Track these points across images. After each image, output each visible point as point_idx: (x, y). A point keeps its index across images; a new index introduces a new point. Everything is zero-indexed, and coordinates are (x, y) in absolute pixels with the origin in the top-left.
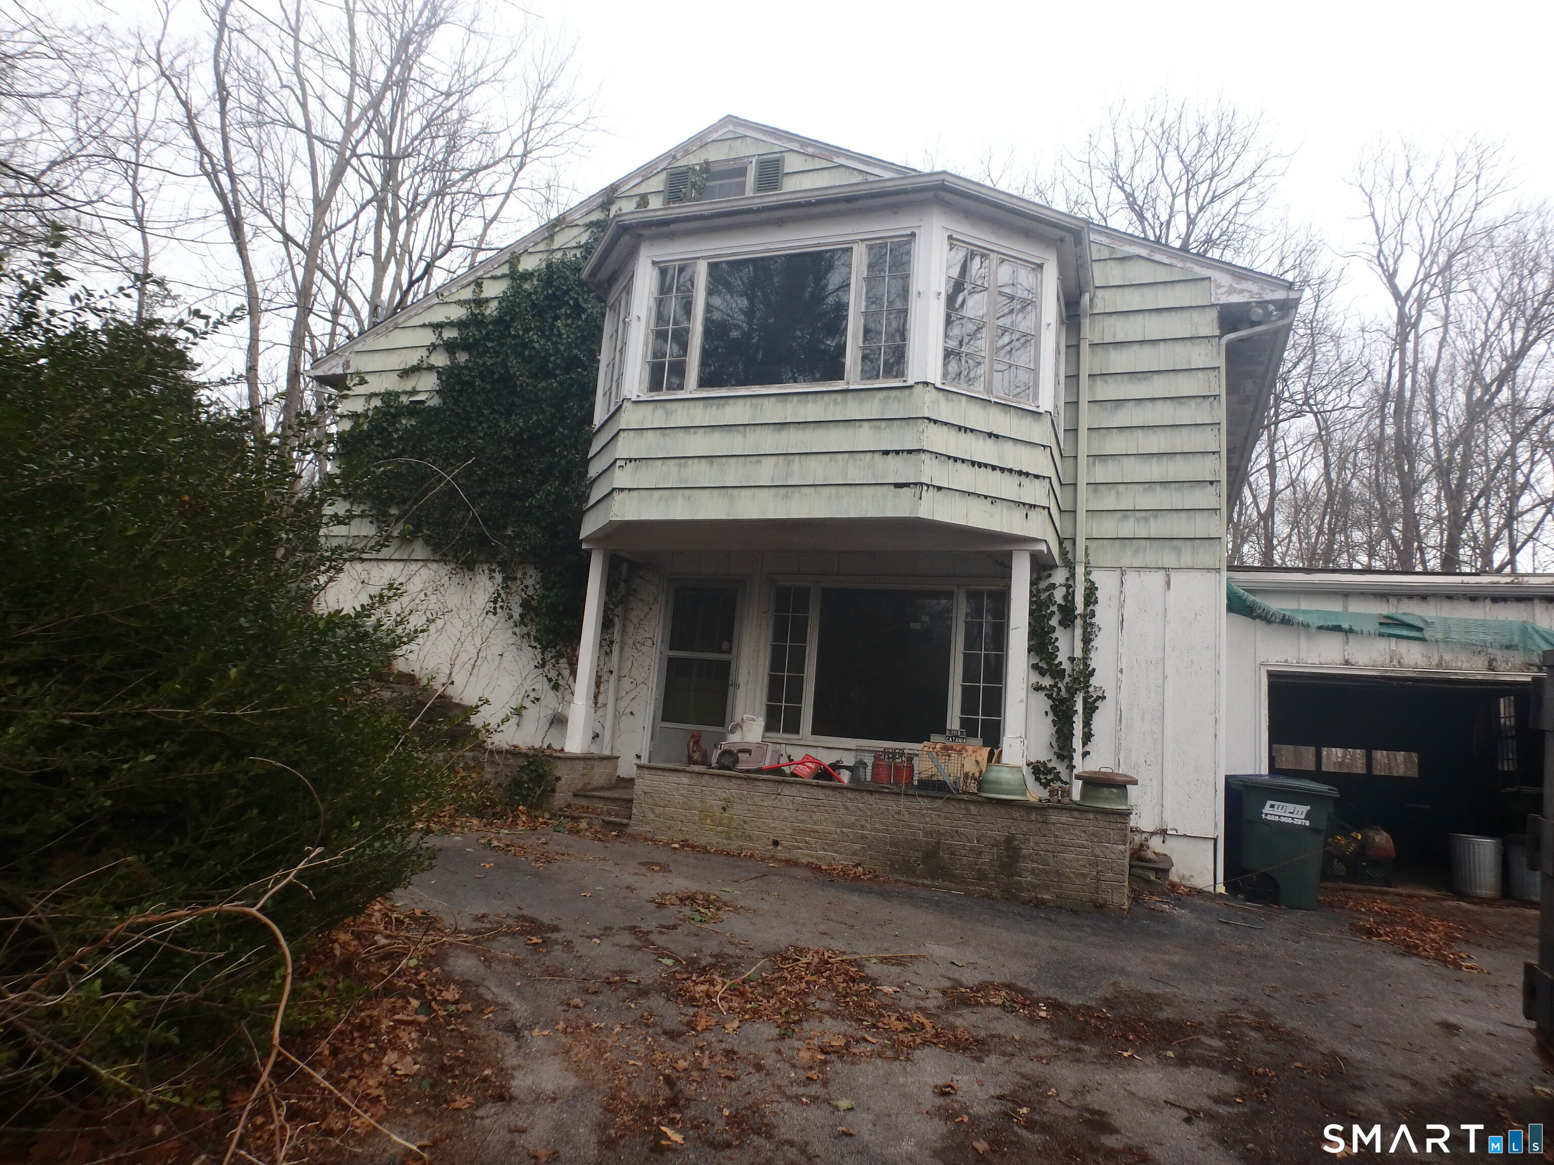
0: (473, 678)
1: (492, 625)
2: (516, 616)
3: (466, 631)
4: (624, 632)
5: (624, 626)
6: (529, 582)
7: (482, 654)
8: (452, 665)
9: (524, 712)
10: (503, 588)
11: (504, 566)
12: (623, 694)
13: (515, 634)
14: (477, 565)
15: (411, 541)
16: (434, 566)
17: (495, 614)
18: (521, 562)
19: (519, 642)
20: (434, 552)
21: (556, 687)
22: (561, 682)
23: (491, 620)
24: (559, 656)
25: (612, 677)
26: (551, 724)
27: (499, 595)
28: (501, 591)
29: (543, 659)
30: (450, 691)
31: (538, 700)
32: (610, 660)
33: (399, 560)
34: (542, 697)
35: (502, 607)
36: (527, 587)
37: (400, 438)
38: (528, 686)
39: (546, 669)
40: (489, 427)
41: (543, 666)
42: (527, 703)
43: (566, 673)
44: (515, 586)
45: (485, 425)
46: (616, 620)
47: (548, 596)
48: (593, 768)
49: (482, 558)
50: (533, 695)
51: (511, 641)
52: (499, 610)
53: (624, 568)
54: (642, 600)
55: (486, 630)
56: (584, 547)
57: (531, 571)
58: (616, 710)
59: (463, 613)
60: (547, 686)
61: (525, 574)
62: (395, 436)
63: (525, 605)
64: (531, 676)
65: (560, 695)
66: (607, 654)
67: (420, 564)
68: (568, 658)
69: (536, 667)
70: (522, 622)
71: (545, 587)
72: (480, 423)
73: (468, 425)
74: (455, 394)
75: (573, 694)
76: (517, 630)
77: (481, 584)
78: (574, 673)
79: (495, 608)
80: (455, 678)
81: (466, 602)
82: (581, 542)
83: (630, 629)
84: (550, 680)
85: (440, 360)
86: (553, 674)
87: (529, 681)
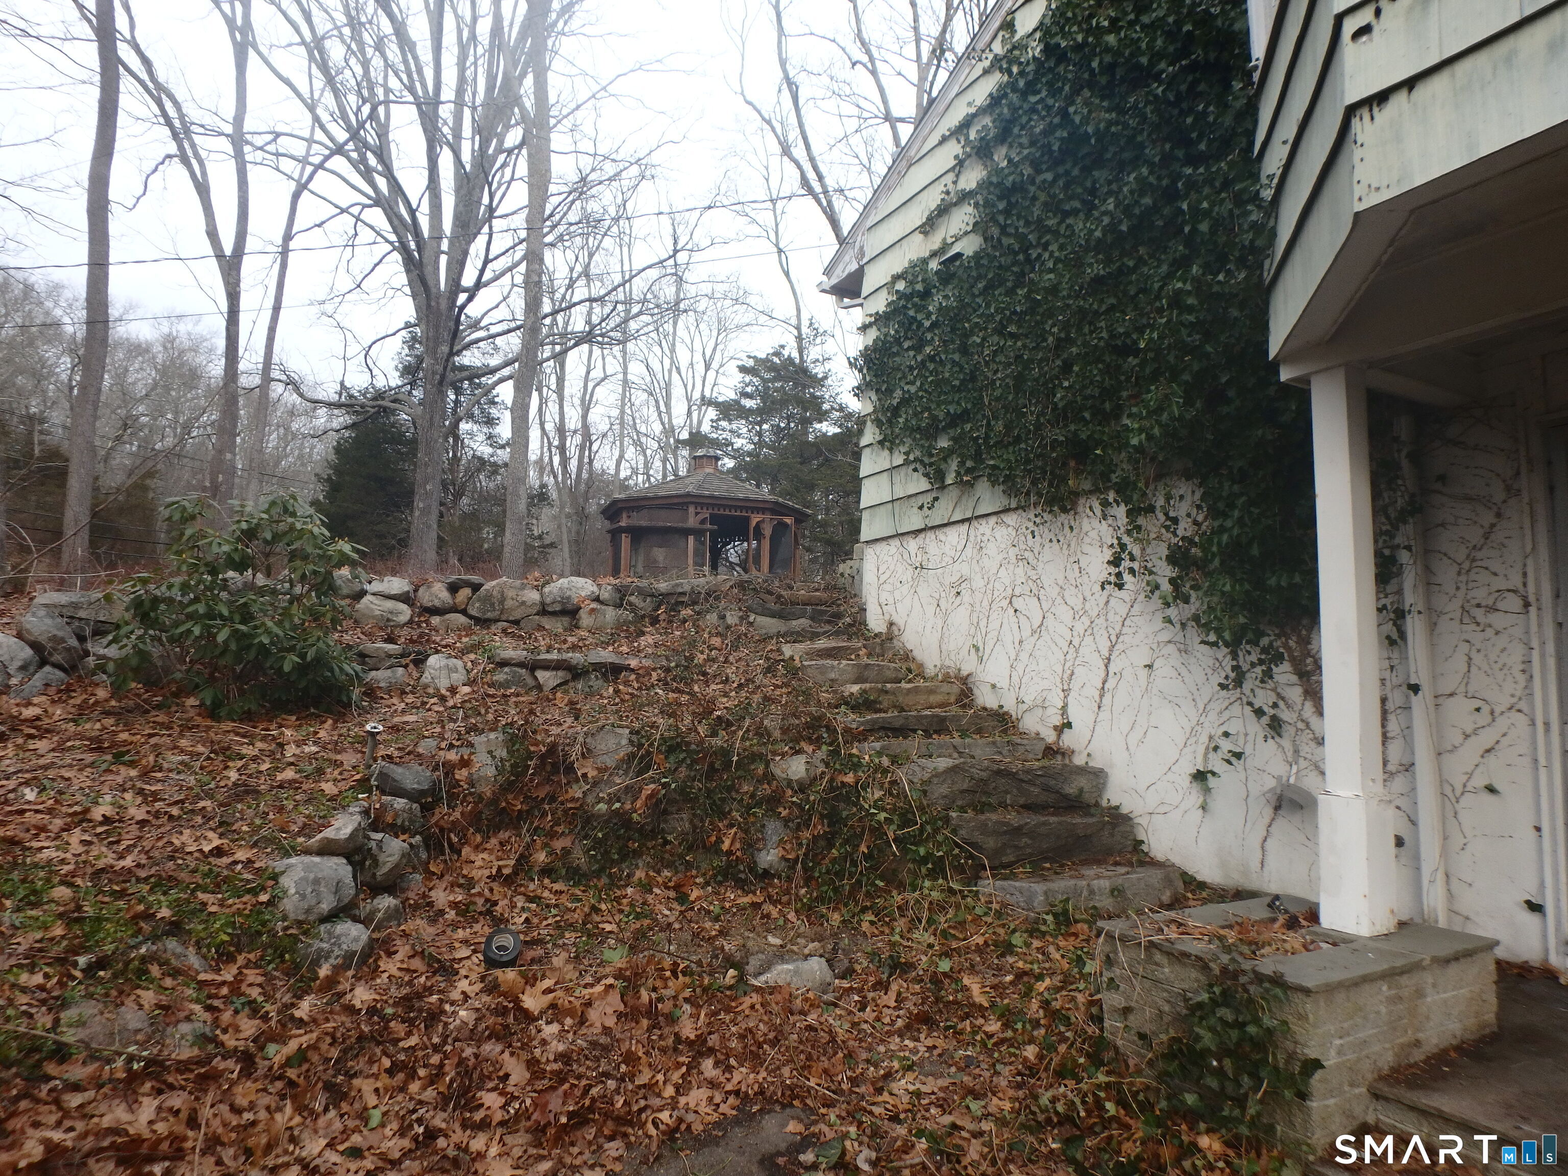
0: (1104, 715)
1: (1123, 610)
2: (1166, 587)
3: (1080, 627)
4: (1429, 582)
5: (1428, 569)
6: (1181, 510)
7: (1112, 668)
8: (1066, 692)
9: (1212, 781)
10: (1129, 533)
11: (1124, 491)
12: (1458, 739)
13: (1168, 620)
14: (1082, 501)
15: (971, 485)
16: (1011, 519)
17: (1120, 586)
18: (1159, 477)
19: (1179, 637)
20: (1007, 493)
21: (1276, 726)
22: (1285, 715)
23: (1120, 601)
24: (1272, 658)
25: (1416, 701)
26: (1277, 808)
27: (1123, 547)
28: (1126, 539)
29: (1234, 668)
30: (1068, 740)
31: (1238, 756)
32: (1405, 658)
33: (962, 521)
34: (1249, 750)
35: (1132, 571)
36: (1175, 521)
37: (934, 325)
38: (1212, 725)
39: (1247, 686)
40: (1062, 248)
41: (1239, 682)
42: (1216, 763)
43: (1295, 694)
44: (1152, 524)
45: (1054, 247)
46: (1404, 557)
47: (1222, 530)
48: (1420, 993)
49: (1087, 485)
50: (1226, 745)
51: (1165, 636)
52: (1127, 577)
53: (1403, 428)
54: (1468, 498)
55: (1115, 620)
56: (1285, 375)
57: (1183, 488)
58: (1442, 781)
59: (1070, 593)
60: (1257, 728)
61: (1168, 498)
62: (927, 324)
63: (1176, 557)
64: (1216, 706)
65: (1286, 743)
66: (1392, 642)
67: (993, 520)
68: (1293, 660)
69: (1223, 686)
70: (1180, 596)
71: (1214, 513)
72: (1045, 247)
73: (1028, 260)
74: (1001, 219)
75: (1320, 742)
76: (1172, 612)
77: (1093, 534)
78: (1314, 694)
79: (1119, 575)
80: (1074, 715)
81: (1073, 574)
82: (1274, 367)
83: (1446, 574)
84: (1259, 713)
85: (971, 178)
86: (1263, 699)
87: (1213, 716)
